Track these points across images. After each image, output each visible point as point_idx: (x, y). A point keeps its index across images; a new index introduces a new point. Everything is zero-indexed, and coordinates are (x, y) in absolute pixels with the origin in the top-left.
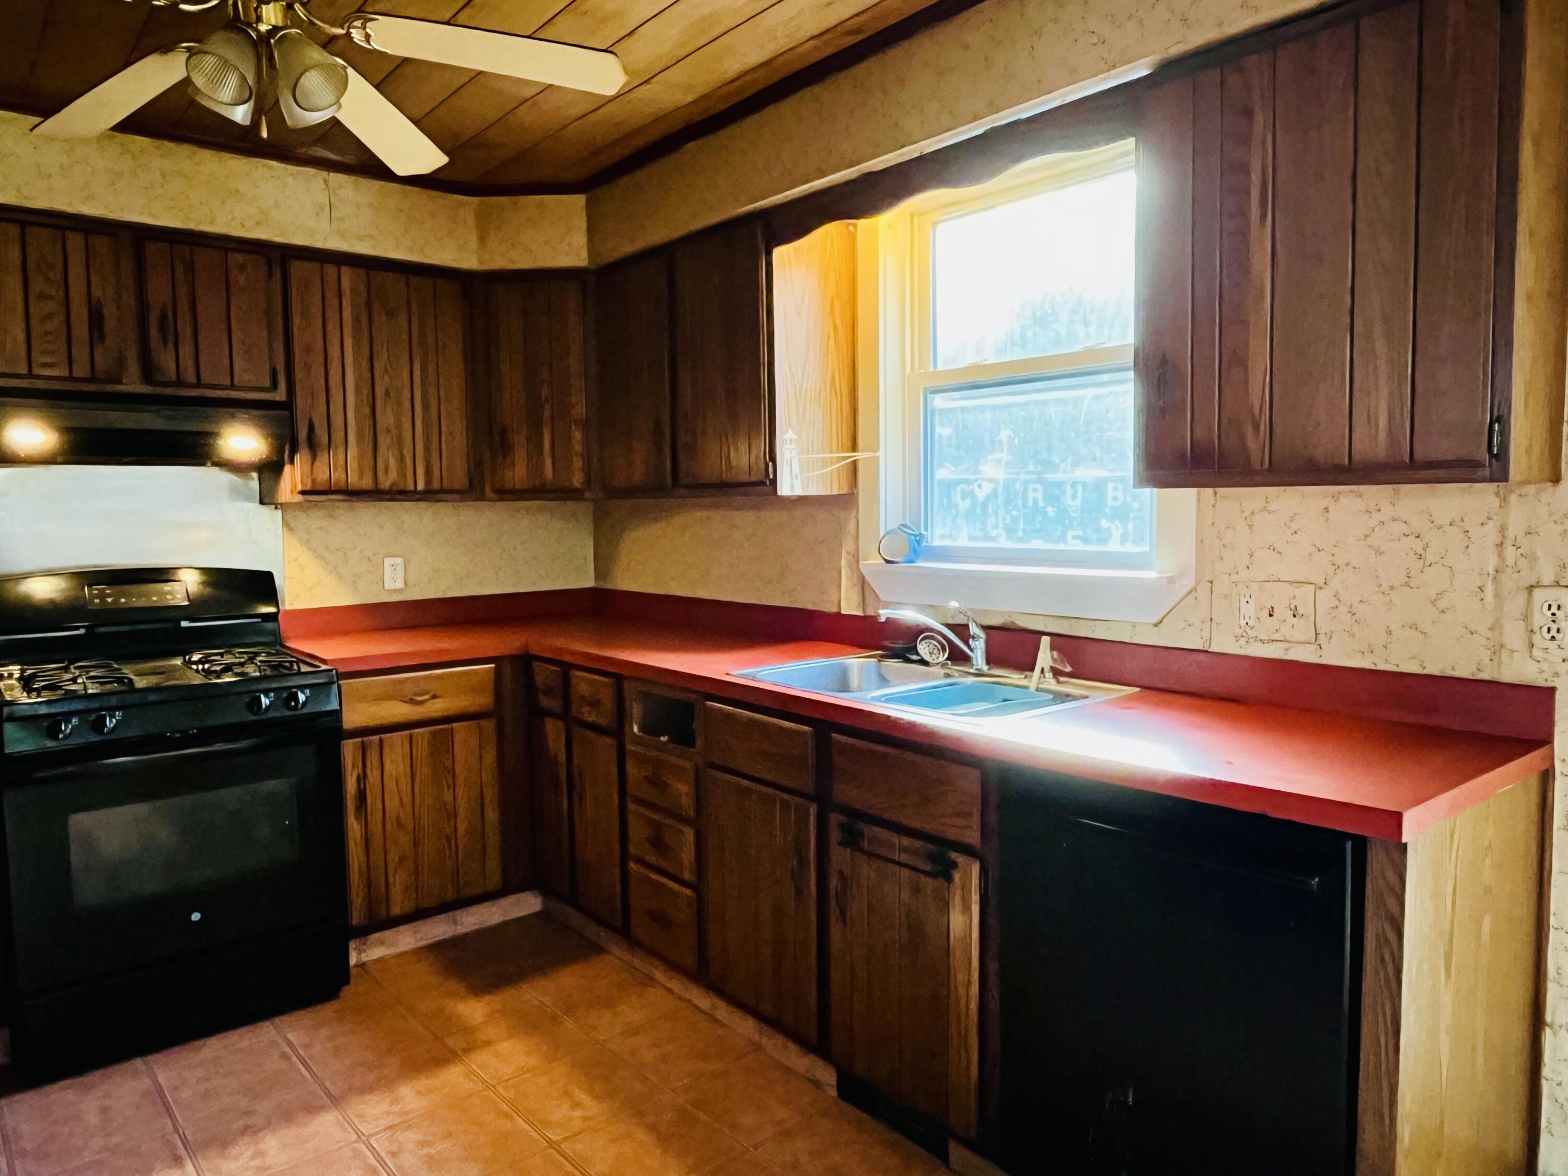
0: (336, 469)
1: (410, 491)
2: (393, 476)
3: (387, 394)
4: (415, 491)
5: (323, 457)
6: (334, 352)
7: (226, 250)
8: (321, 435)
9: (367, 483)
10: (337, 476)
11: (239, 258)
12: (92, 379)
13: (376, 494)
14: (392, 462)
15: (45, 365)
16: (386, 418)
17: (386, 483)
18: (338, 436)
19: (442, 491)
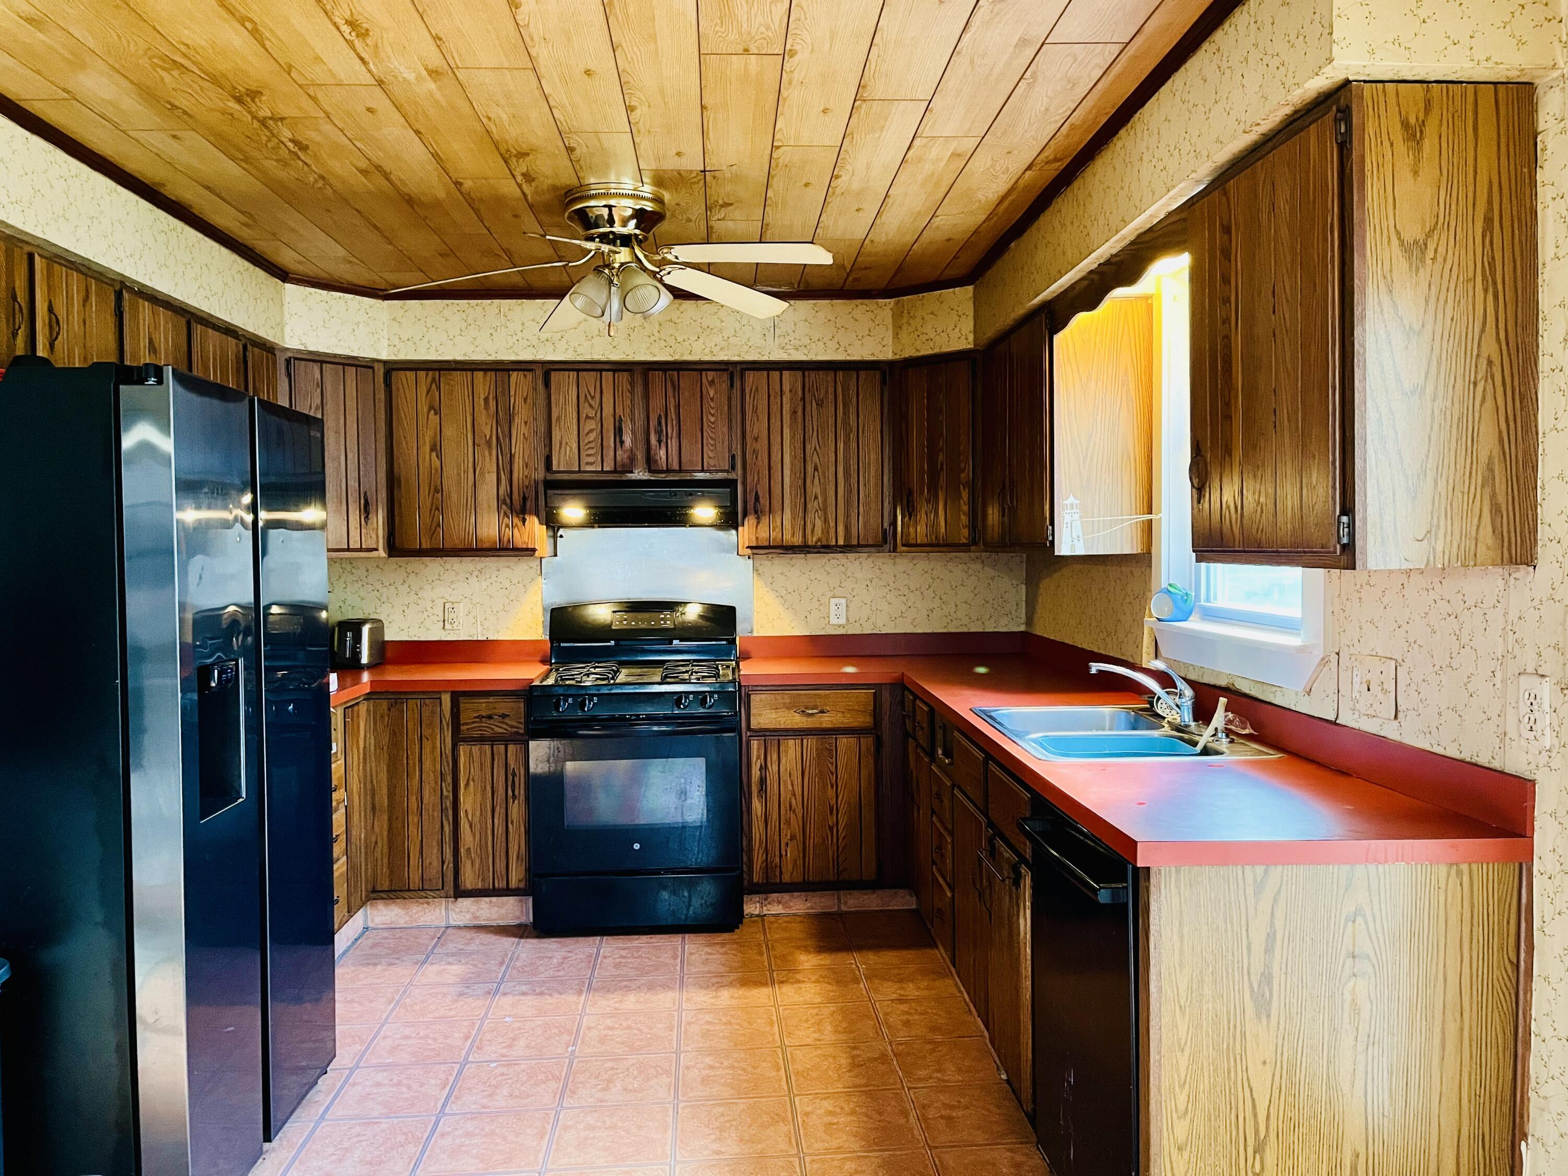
0: (774, 530)
1: (833, 546)
2: (818, 532)
3: (816, 469)
4: (836, 546)
5: (765, 520)
6: (776, 439)
7: (701, 370)
8: (764, 501)
9: (798, 540)
10: (776, 535)
11: (711, 375)
12: (615, 471)
13: (804, 549)
14: (819, 523)
15: (587, 463)
16: (814, 488)
17: (811, 541)
18: (776, 504)
19: (859, 545)
